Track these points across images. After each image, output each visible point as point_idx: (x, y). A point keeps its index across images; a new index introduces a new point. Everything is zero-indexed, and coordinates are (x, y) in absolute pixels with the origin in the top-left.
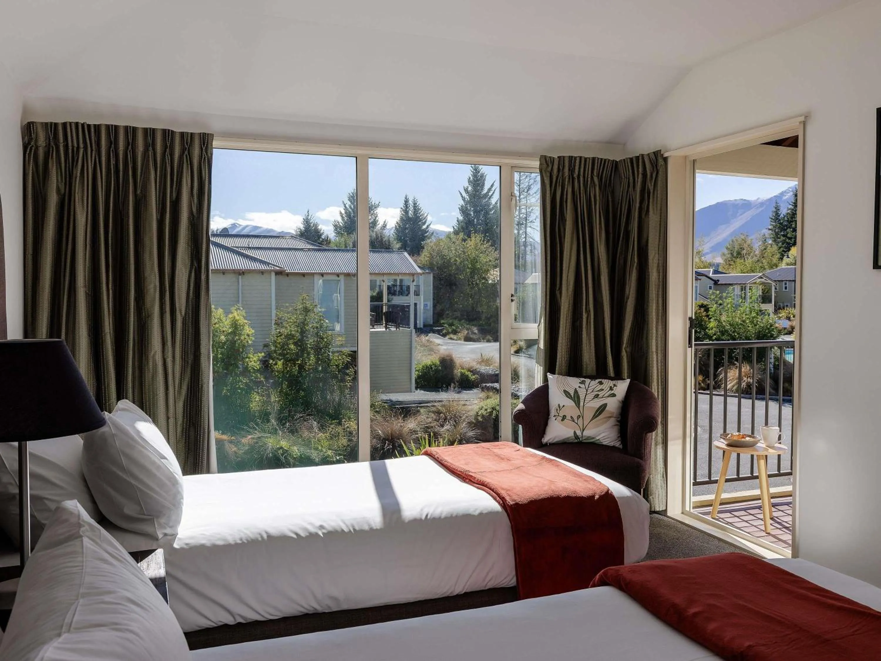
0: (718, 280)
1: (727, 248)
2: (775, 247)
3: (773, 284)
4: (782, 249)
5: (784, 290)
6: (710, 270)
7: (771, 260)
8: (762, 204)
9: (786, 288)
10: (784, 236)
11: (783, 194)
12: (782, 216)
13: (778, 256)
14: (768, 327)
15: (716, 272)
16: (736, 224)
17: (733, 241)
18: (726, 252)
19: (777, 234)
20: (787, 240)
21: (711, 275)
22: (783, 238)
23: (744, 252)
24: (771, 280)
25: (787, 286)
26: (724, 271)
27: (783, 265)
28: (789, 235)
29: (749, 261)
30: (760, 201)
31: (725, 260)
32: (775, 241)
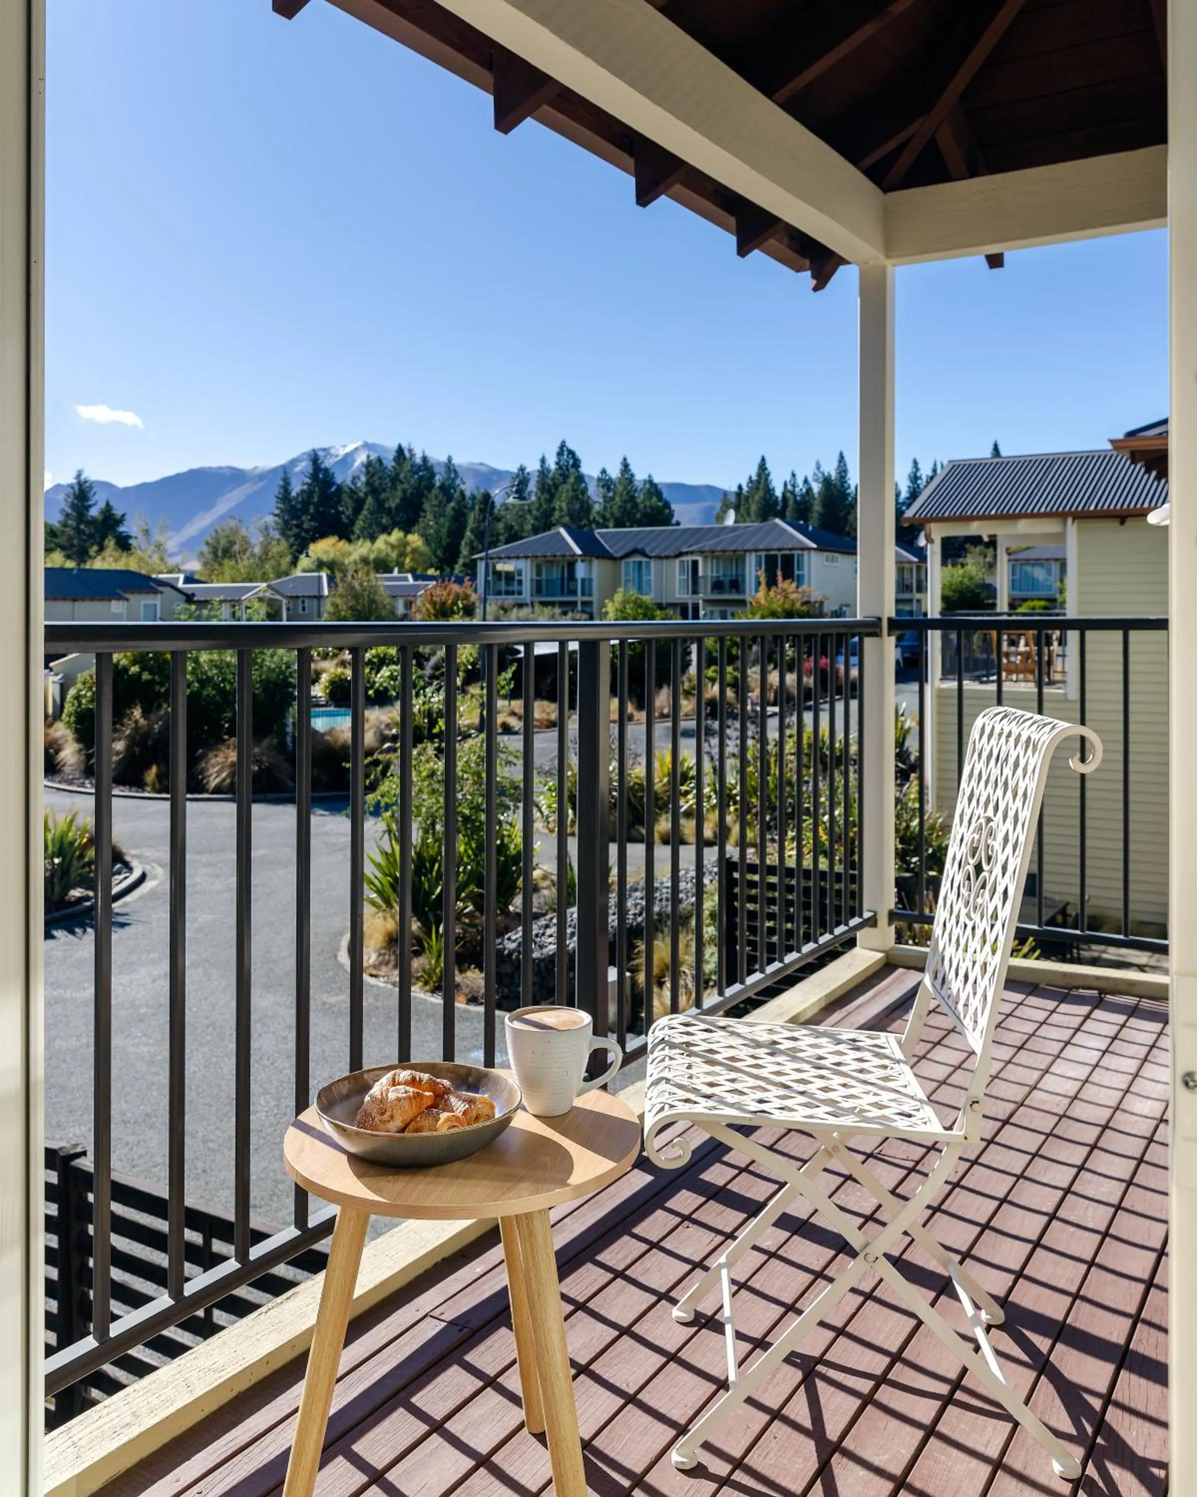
0: (193, 595)
1: (207, 543)
2: (284, 545)
3: (284, 601)
4: (294, 548)
5: (301, 611)
6: (178, 579)
7: (279, 564)
8: (263, 476)
9: (304, 609)
10: (297, 526)
11: (294, 462)
12: (294, 494)
13: (289, 559)
14: (284, 667)
15: (189, 580)
16: (223, 506)
17: (216, 532)
18: (206, 549)
19: (286, 523)
20: (303, 534)
21: (180, 585)
22: (295, 530)
23: (236, 548)
24: (283, 595)
25: (306, 604)
26: (202, 579)
27: (298, 573)
28: (305, 526)
29: (244, 564)
30: (258, 471)
31: (205, 564)
32: (283, 534)
